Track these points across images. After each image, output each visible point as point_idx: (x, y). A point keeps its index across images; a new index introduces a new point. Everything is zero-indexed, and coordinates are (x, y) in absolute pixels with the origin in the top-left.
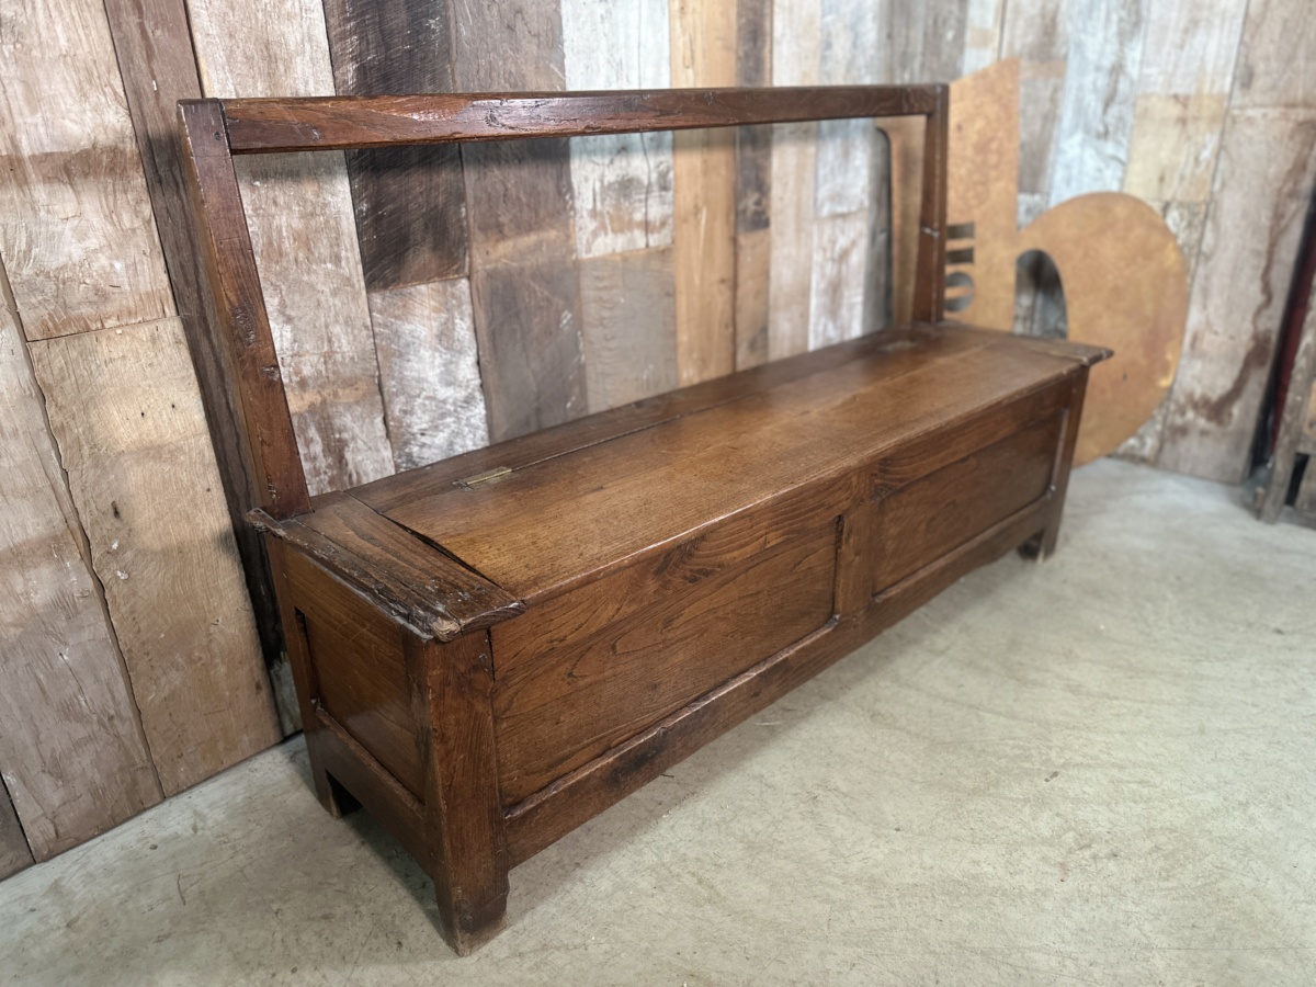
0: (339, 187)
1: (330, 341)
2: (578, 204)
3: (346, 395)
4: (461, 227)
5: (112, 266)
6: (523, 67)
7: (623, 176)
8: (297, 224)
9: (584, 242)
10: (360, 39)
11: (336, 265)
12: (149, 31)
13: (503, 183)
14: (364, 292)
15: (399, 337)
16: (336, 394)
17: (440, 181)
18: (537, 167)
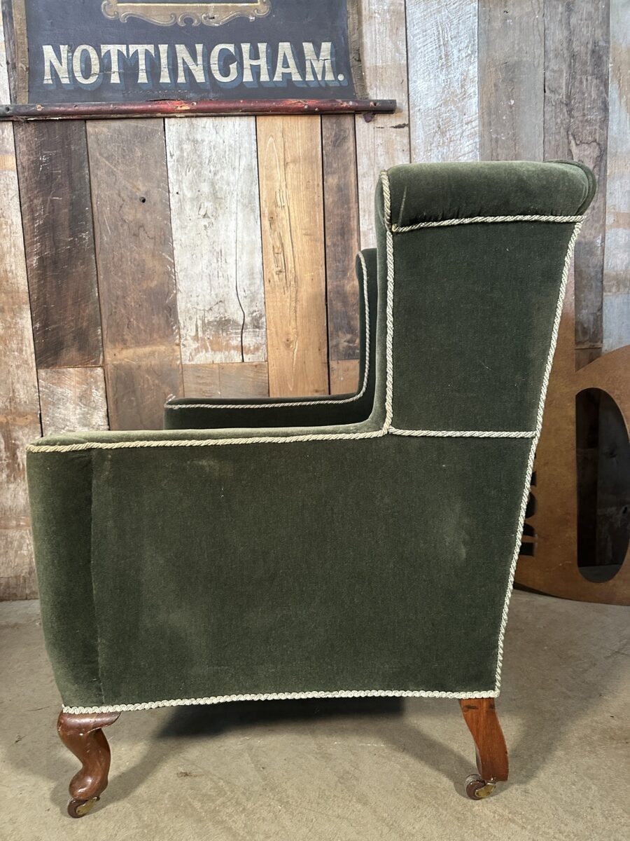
0: (24, 315)
1: (13, 391)
2: (183, 332)
3: (20, 421)
4: (98, 340)
6: (144, 255)
7: (221, 318)
9: (188, 354)
10: (42, 245)
11: (20, 353)
13: (128, 318)
14: (35, 369)
15: (54, 395)
16: (14, 420)
17: (85, 314)
18: (152, 309)
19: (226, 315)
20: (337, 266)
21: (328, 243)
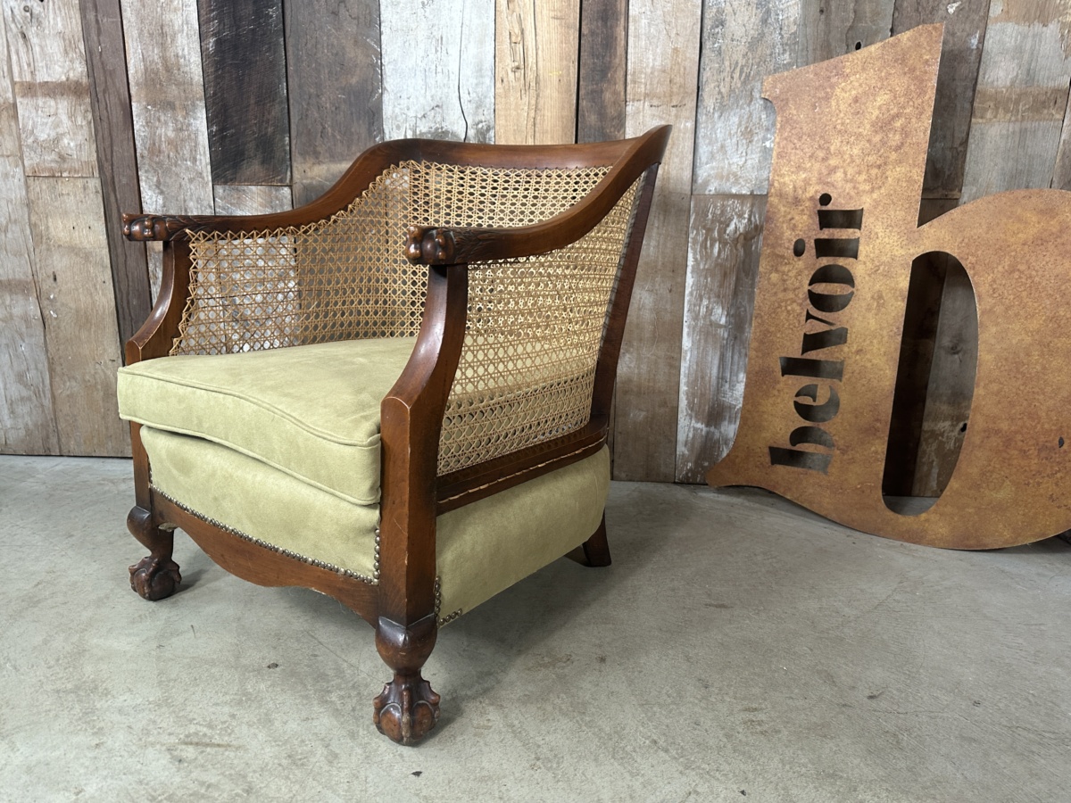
0: (199, 115)
4: (285, 150)
5: (69, 144)
6: (344, 41)
8: (171, 134)
10: (220, 22)
11: (193, 163)
12: (100, 19)
13: (322, 125)
14: (211, 184)
17: (270, 117)
18: (352, 114)
19: (444, 125)
20: (594, 63)
21: (585, 31)
